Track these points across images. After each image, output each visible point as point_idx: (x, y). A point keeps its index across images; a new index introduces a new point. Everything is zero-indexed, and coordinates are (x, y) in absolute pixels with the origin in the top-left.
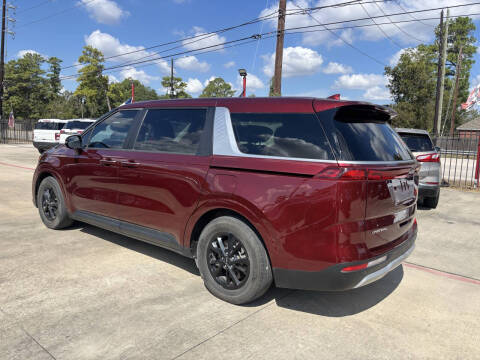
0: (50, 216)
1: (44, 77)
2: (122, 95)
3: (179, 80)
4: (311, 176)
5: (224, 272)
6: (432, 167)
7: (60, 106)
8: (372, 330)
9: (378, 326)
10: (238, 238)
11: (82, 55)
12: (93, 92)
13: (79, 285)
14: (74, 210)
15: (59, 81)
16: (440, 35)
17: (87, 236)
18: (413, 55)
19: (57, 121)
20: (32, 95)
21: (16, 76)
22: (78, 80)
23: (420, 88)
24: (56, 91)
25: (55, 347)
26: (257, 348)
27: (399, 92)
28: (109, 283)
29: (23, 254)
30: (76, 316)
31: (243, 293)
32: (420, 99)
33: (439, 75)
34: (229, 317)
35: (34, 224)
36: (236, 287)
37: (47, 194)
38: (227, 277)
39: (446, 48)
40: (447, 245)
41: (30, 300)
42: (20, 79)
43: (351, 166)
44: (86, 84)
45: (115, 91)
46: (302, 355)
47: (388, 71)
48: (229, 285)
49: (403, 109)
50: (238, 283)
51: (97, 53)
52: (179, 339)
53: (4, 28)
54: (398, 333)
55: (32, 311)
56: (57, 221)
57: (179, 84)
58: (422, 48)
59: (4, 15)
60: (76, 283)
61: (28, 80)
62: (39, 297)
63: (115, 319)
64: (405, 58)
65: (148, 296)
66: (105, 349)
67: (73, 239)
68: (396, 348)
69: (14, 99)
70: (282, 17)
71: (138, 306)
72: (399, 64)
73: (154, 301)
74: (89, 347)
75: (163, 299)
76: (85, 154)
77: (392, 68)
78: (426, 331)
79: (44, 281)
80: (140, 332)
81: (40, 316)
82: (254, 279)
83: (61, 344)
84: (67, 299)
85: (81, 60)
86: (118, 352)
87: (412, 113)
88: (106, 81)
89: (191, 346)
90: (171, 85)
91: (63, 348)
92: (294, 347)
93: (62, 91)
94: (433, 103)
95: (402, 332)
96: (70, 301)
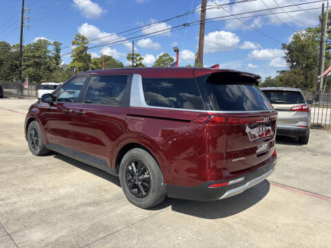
0: (34, 147)
1: (50, 55)
2: (100, 66)
3: (138, 55)
4: (189, 121)
5: (135, 186)
6: (304, 115)
7: (59, 74)
8: (234, 228)
9: (239, 226)
10: (145, 163)
11: (74, 40)
12: (81, 64)
13: (42, 193)
14: (48, 143)
15: (59, 57)
16: (322, 21)
17: (57, 160)
18: (303, 35)
19: (54, 84)
20: (43, 67)
21: (31, 54)
22: (72, 57)
23: (308, 58)
24: (58, 64)
25: (15, 232)
26: (149, 238)
27: (292, 61)
28: (62, 192)
29: (12, 172)
30: (35, 213)
31: (147, 201)
32: (307, 66)
33: (321, 49)
34: (136, 217)
35: (24, 152)
36: (143, 197)
37: (33, 132)
38: (137, 189)
39: (326, 30)
40: (307, 171)
41: (8, 201)
42: (34, 57)
43: (218, 114)
44: (76, 59)
45: (95, 63)
46: (179, 244)
47: (284, 47)
48: (139, 195)
49: (295, 73)
50: (144, 194)
51: (84, 38)
52: (98, 230)
53: (22, 23)
54: (252, 232)
55: (7, 209)
56: (38, 151)
57: (138, 58)
58: (309, 30)
59: (23, 14)
60: (41, 191)
61: (39, 57)
62: (14, 200)
63: (59, 216)
64: (296, 37)
65: (86, 201)
66: (47, 235)
67: (48, 162)
68: (248, 242)
69: (31, 69)
70: (203, 11)
71: (77, 208)
72: (292, 42)
73: (89, 204)
74: (37, 234)
75: (95, 203)
76: (55, 106)
77: (287, 44)
78: (273, 231)
79: (20, 190)
80: (72, 225)
81: (12, 212)
82: (153, 191)
83: (20, 231)
84: (32, 201)
85: (73, 44)
86: (55, 237)
87: (302, 76)
88: (89, 57)
89: (104, 235)
90: (133, 59)
91: (20, 234)
92: (175, 239)
93: (62, 64)
94: (317, 69)
95: (255, 231)
96: (33, 203)
